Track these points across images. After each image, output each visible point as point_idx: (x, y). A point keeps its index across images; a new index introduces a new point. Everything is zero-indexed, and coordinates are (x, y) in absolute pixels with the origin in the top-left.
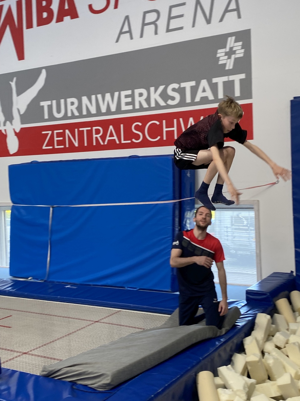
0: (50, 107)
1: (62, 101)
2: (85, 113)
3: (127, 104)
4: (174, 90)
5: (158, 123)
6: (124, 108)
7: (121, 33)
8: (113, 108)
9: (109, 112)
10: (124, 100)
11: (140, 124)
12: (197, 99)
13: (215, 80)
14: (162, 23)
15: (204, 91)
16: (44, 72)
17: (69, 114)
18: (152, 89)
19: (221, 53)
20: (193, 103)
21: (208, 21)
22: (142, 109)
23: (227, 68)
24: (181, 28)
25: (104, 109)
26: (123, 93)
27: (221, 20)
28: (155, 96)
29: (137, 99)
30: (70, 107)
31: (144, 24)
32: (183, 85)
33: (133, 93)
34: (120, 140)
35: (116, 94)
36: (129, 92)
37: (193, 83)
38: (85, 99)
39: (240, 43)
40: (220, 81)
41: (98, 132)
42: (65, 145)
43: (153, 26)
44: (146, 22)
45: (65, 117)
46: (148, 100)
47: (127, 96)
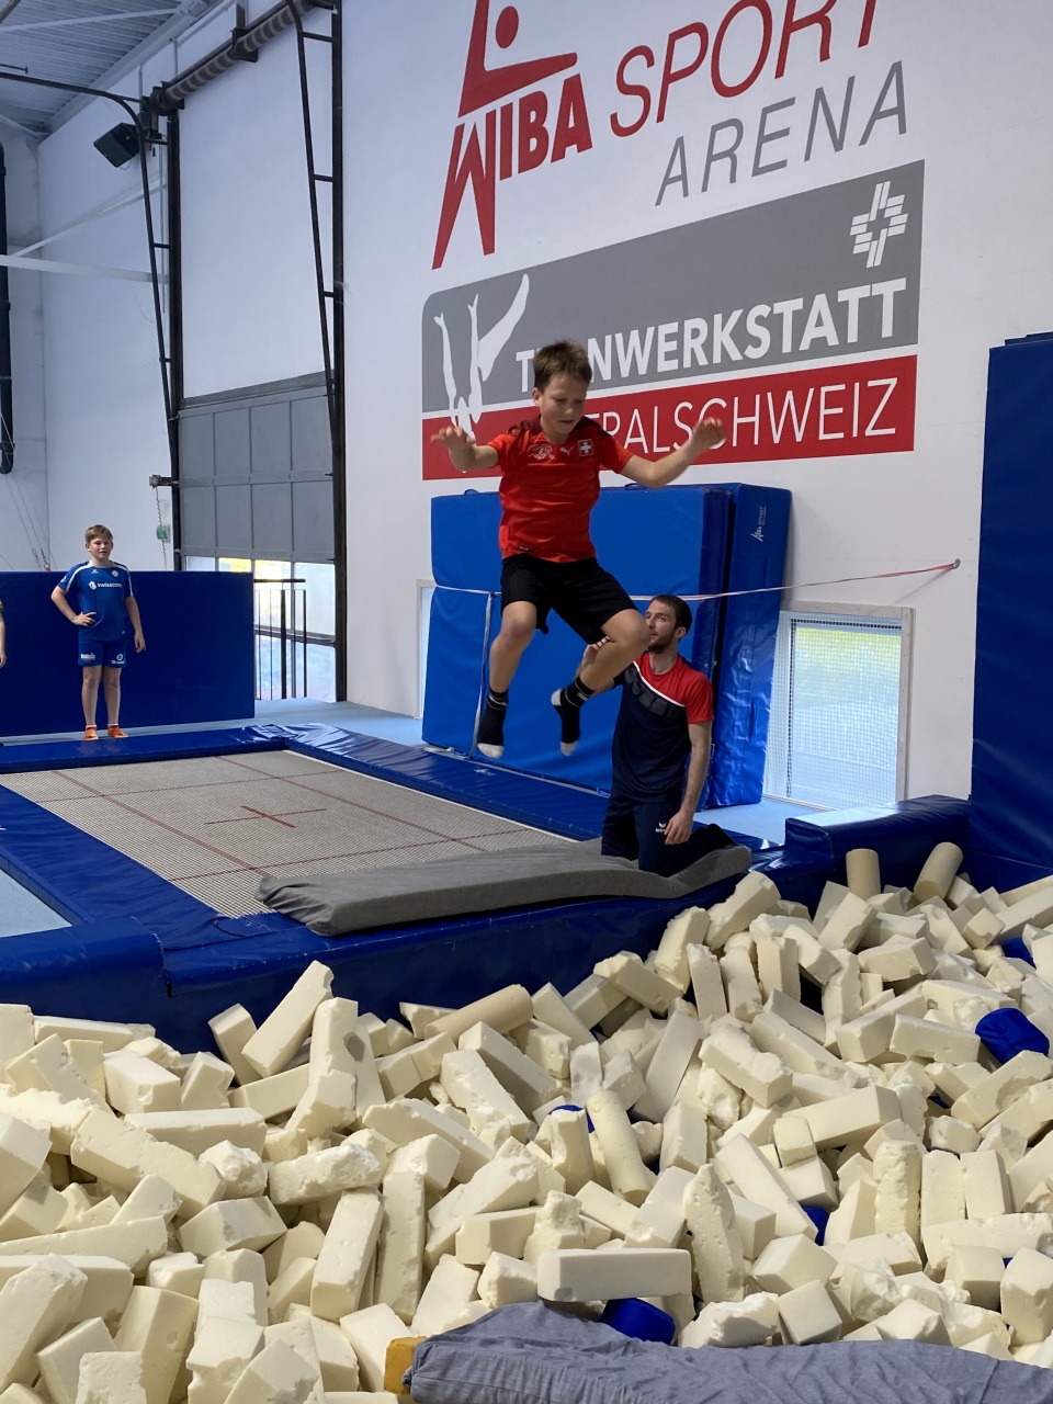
3: (669, 356)
4: (760, 320)
5: (724, 404)
7: (667, 181)
8: (643, 366)
9: (635, 377)
10: (666, 347)
11: (690, 406)
12: (805, 345)
13: (843, 295)
14: (746, 154)
15: (819, 323)
16: (526, 280)
18: (718, 318)
19: (859, 224)
20: (796, 355)
21: (838, 145)
22: (696, 369)
23: (869, 265)
24: (782, 164)
25: (625, 369)
26: (663, 330)
27: (863, 142)
28: (723, 337)
29: (689, 343)
31: (711, 158)
32: (779, 307)
33: (681, 327)
34: (650, 447)
35: (650, 331)
36: (673, 327)
37: (798, 304)
38: (593, 345)
39: (900, 199)
40: (852, 296)
41: (611, 424)
43: (728, 160)
44: (716, 151)
46: (708, 347)
47: (669, 338)
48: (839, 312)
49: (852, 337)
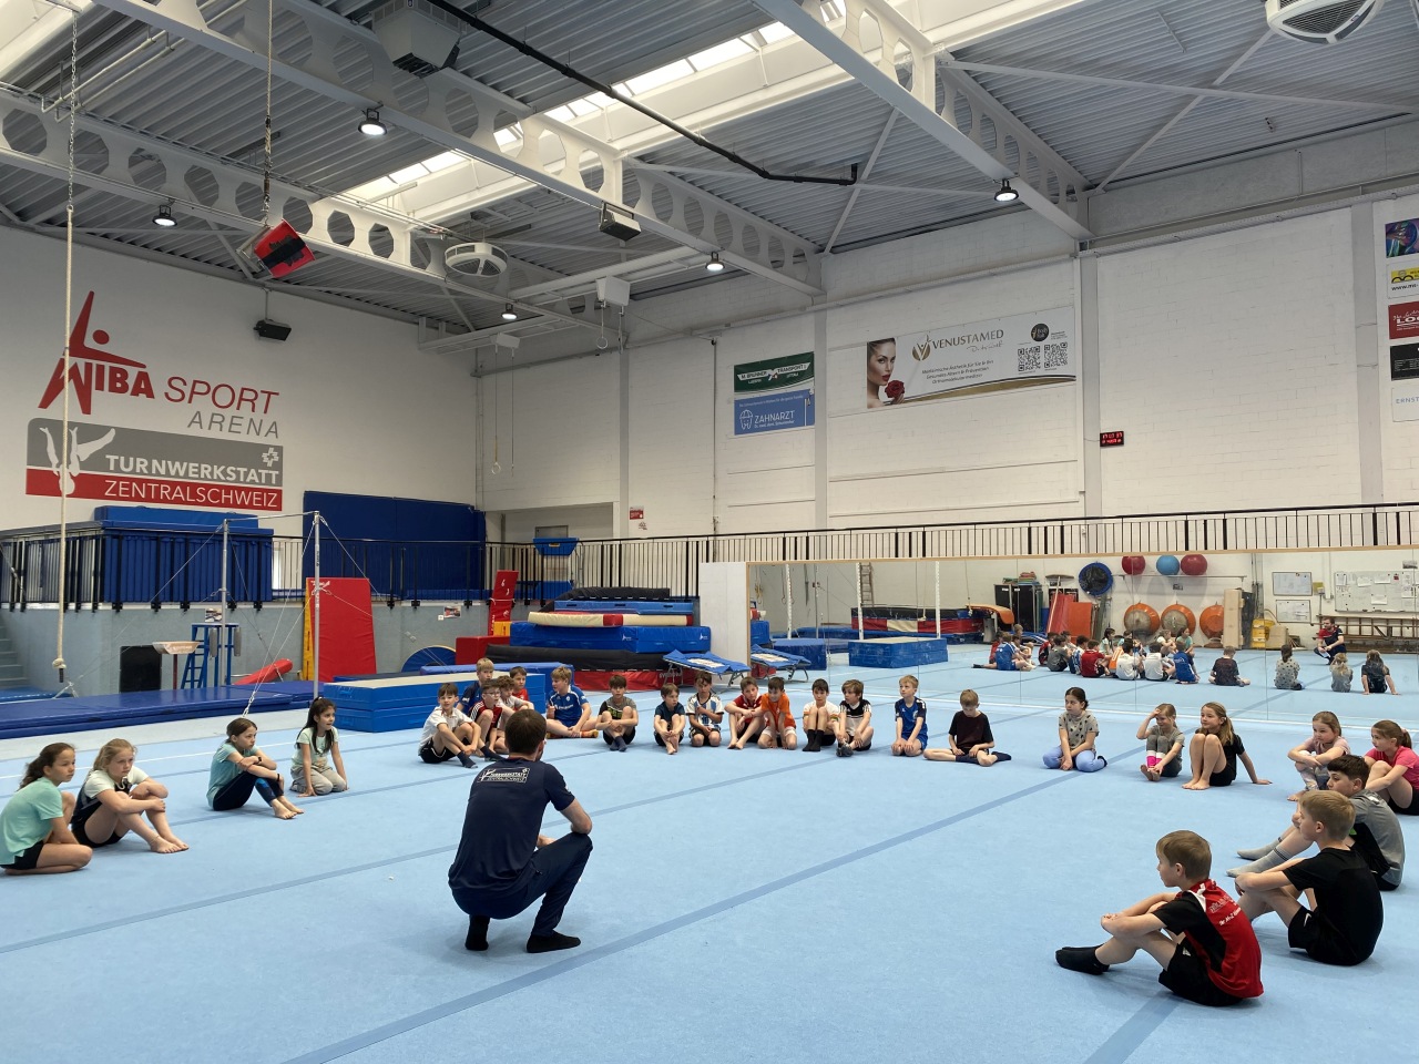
0: (117, 462)
1: (131, 459)
2: (154, 472)
4: (231, 470)
6: (191, 475)
7: (193, 421)
8: (182, 473)
10: (191, 470)
11: (204, 489)
12: (248, 480)
13: (260, 471)
14: (226, 425)
15: (253, 476)
16: (113, 431)
17: (138, 471)
18: (215, 466)
19: (265, 455)
20: (245, 482)
21: (257, 434)
22: (206, 478)
23: (268, 465)
24: (239, 433)
25: (173, 472)
26: (191, 465)
27: (266, 436)
28: (217, 472)
29: (203, 471)
30: (138, 465)
31: (212, 422)
32: (238, 469)
33: (199, 466)
34: (185, 497)
35: (185, 464)
36: (197, 465)
37: (246, 470)
38: (155, 462)
39: (277, 453)
40: (264, 472)
41: (165, 489)
42: (131, 494)
43: (218, 425)
45: (134, 472)
46: (212, 473)
48: (259, 475)
49: (263, 481)
